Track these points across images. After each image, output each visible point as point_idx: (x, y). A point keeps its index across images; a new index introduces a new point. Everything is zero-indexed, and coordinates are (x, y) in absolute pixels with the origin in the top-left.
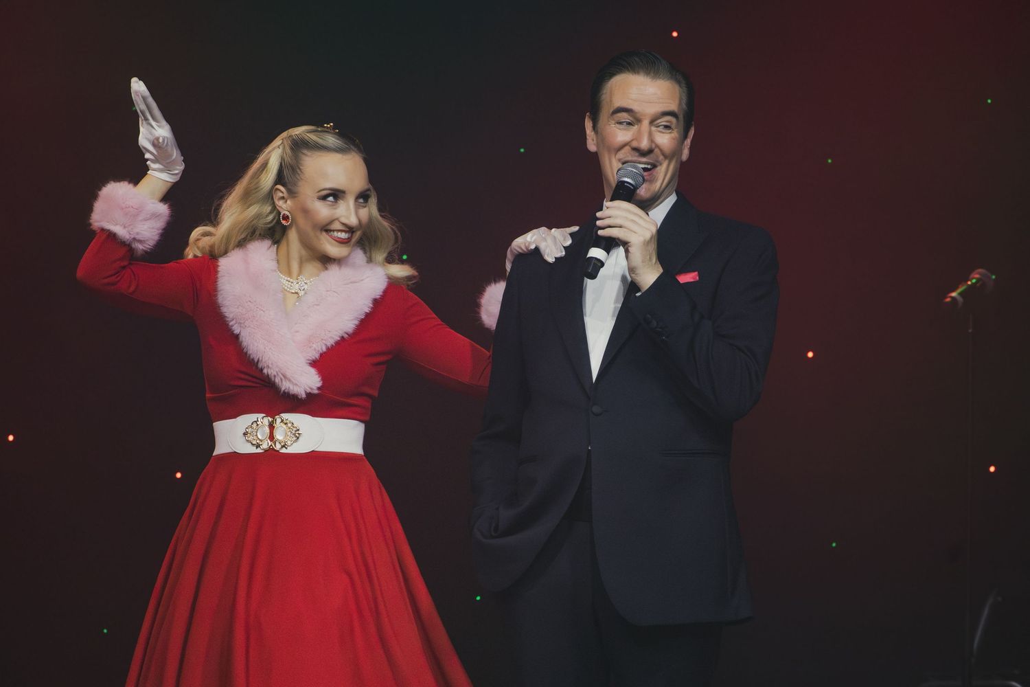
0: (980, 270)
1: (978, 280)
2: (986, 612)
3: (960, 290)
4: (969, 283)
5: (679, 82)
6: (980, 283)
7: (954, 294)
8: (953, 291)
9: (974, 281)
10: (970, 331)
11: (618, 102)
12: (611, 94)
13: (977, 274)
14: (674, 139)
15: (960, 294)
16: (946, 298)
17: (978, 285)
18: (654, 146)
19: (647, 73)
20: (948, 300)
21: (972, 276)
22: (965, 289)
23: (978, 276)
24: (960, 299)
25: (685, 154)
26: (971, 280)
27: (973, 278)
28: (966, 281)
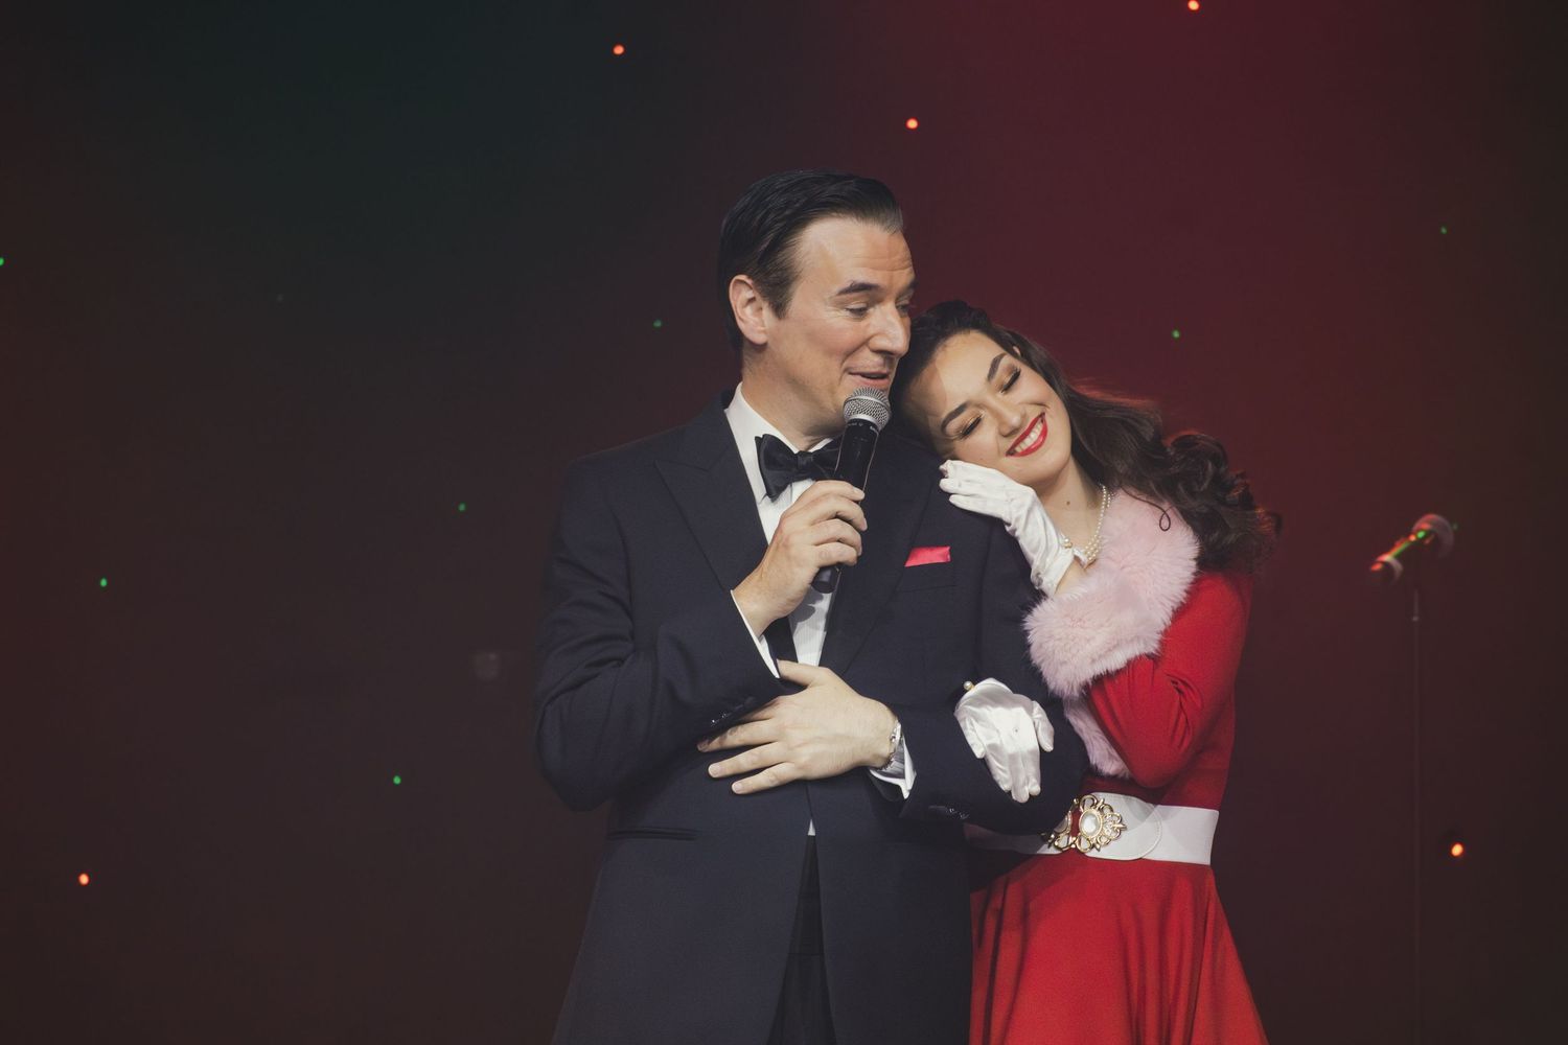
0: (1433, 517)
1: (1429, 533)
3: (1397, 550)
4: (1413, 538)
6: (1432, 536)
7: (1388, 558)
8: (1386, 550)
9: (1421, 535)
10: (1415, 619)
13: (1428, 522)
15: (1398, 557)
16: (1374, 562)
17: (1427, 542)
20: (1378, 567)
21: (1417, 525)
22: (1406, 550)
23: (1427, 526)
24: (1398, 566)
26: (1415, 534)
27: (1419, 530)
28: (1408, 535)
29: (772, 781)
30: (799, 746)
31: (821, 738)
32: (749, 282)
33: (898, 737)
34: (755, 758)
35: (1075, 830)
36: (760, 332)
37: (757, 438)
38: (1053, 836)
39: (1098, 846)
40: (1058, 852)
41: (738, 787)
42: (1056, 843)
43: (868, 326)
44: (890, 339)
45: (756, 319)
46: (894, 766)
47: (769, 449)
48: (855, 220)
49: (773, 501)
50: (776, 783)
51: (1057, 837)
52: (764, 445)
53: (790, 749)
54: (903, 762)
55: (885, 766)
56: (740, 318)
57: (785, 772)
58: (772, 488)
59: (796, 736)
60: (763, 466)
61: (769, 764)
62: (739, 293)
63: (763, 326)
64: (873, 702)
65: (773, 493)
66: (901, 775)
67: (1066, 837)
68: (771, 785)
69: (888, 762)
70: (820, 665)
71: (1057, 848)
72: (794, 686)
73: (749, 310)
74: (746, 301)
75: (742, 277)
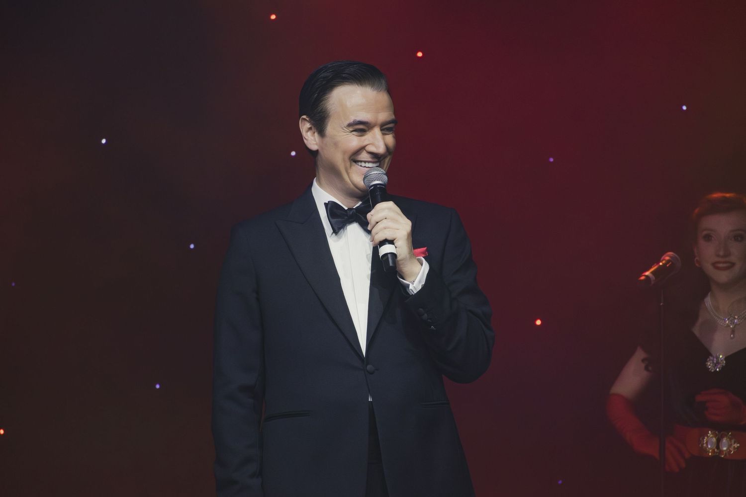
0: (670, 253)
1: (668, 262)
3: (652, 270)
4: (661, 264)
6: (669, 264)
7: (647, 273)
8: (647, 271)
9: (664, 262)
10: (662, 304)
13: (668, 256)
15: (652, 273)
16: (641, 277)
17: (667, 266)
20: (643, 278)
21: (663, 258)
22: (657, 269)
23: (667, 258)
24: (651, 275)
26: (662, 261)
27: (664, 260)
28: (659, 262)
32: (308, 119)
36: (314, 144)
37: (325, 204)
43: (365, 140)
44: (376, 147)
45: (312, 138)
47: (332, 208)
48: (357, 86)
49: (336, 235)
52: (329, 206)
56: (305, 139)
58: (336, 228)
60: (330, 217)
62: (304, 124)
63: (315, 141)
65: (336, 231)
73: (309, 134)
74: (307, 129)
75: (304, 117)
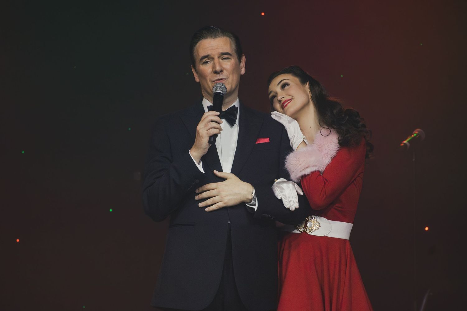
0: (418, 130)
1: (417, 134)
2: (425, 301)
3: (408, 140)
4: (413, 136)
5: (229, 37)
6: (418, 136)
7: (405, 142)
8: (405, 140)
9: (415, 135)
11: (202, 53)
12: (197, 50)
13: (418, 131)
14: (233, 64)
15: (409, 142)
16: (401, 144)
17: (417, 137)
18: (222, 69)
19: (211, 37)
21: (414, 133)
22: (411, 139)
23: (417, 132)
24: (408, 144)
25: (243, 71)
26: (413, 135)
27: (415, 133)
28: (411, 135)
29: (217, 208)
30: (224, 197)
31: (231, 194)
33: (254, 194)
34: (212, 201)
35: (306, 226)
38: (299, 228)
39: (312, 231)
40: (300, 232)
41: (207, 209)
42: (300, 230)
46: (253, 202)
50: (218, 208)
51: (300, 228)
53: (222, 198)
54: (255, 201)
55: (250, 202)
57: (221, 205)
59: (223, 194)
61: (215, 202)
64: (246, 183)
66: (255, 205)
67: (303, 228)
68: (216, 209)
69: (251, 201)
70: (231, 173)
71: (300, 231)
72: (223, 179)
